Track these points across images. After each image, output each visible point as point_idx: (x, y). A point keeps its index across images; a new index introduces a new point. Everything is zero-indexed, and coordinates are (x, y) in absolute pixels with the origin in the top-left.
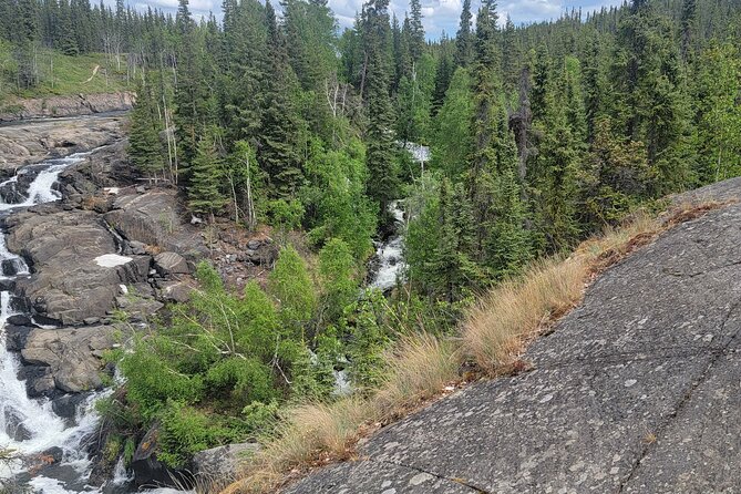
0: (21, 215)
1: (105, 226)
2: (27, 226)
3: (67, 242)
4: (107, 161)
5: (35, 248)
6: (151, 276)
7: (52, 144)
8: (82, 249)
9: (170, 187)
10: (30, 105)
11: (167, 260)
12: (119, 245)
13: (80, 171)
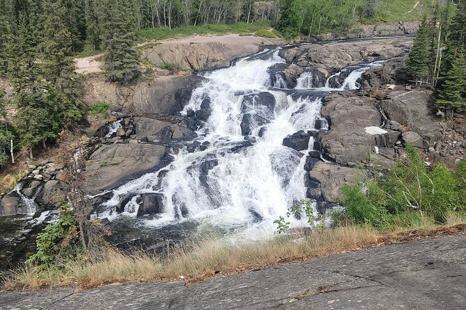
0: (333, 95)
1: (378, 109)
2: (334, 102)
3: (353, 116)
4: (394, 67)
5: (334, 116)
6: (396, 145)
7: (366, 54)
8: (359, 120)
9: (429, 88)
10: (367, 29)
11: (410, 137)
12: (383, 122)
13: (375, 73)
